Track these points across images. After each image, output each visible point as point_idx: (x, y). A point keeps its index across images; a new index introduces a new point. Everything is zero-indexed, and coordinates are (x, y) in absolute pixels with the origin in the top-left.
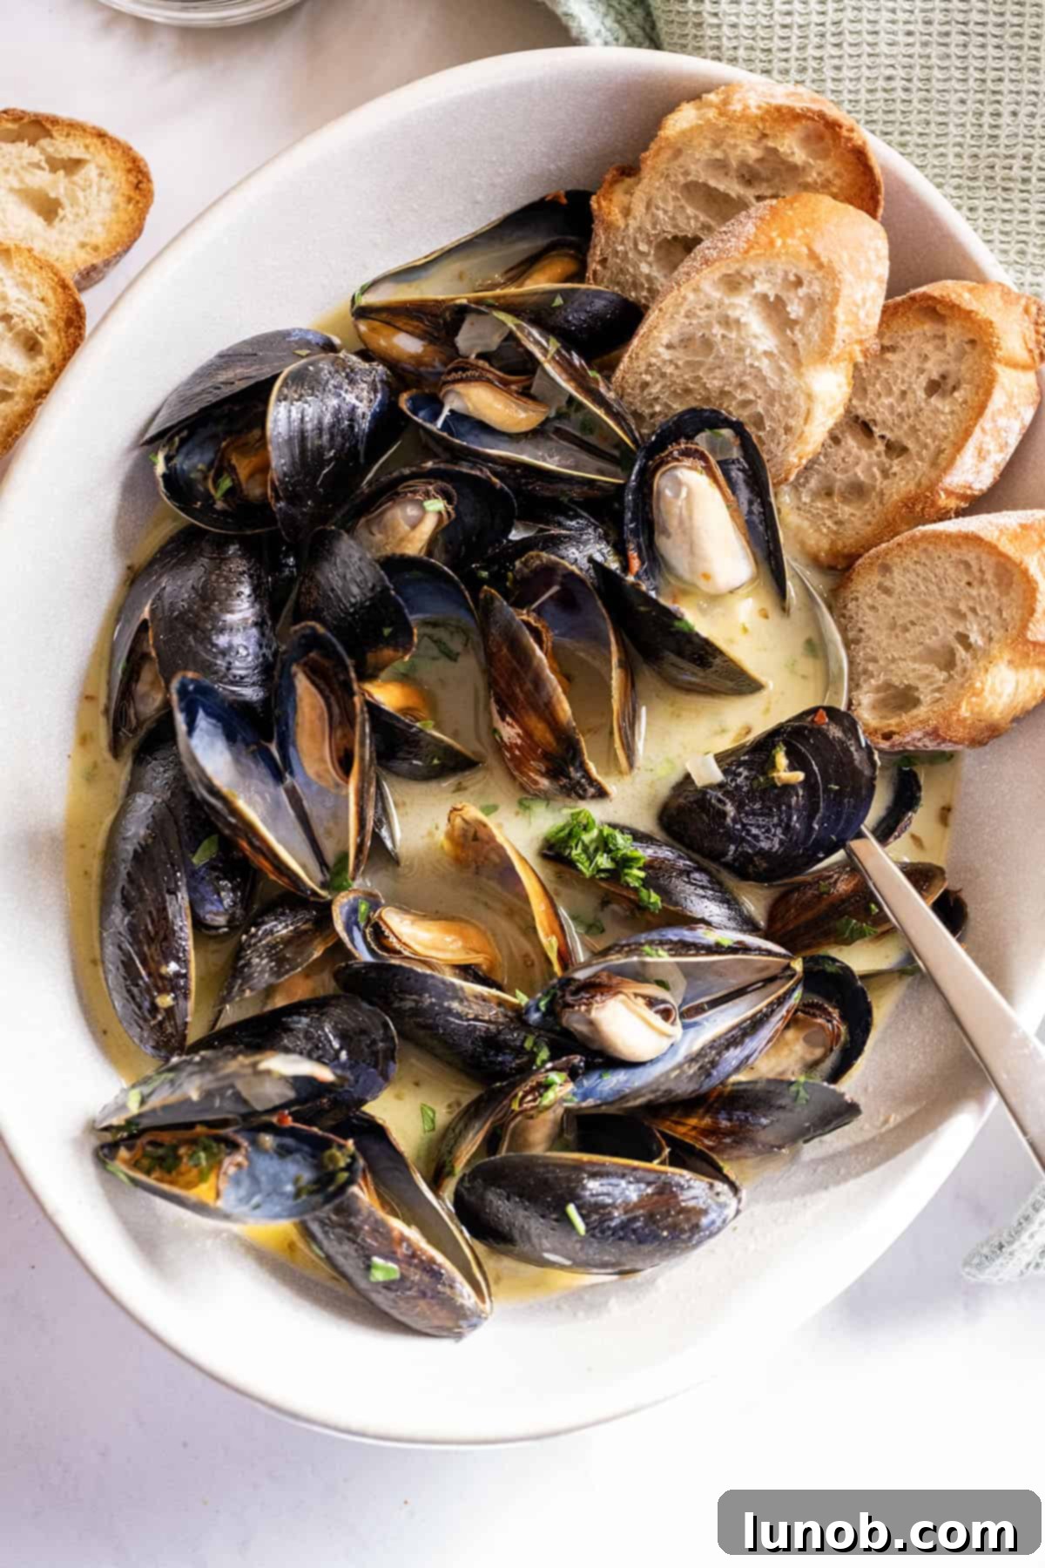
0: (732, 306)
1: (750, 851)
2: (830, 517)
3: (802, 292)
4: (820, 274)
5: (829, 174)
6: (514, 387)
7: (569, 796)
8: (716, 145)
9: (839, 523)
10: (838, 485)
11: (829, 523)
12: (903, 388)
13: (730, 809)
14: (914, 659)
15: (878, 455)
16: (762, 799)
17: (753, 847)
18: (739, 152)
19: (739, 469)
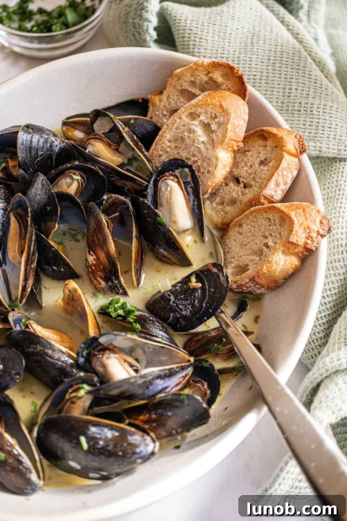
0: (192, 124)
1: (178, 316)
2: (223, 211)
3: (216, 120)
4: (223, 114)
5: (230, 86)
6: (113, 147)
7: (112, 292)
8: (192, 75)
9: (226, 213)
10: (226, 200)
11: (222, 213)
12: (251, 164)
13: (172, 298)
14: (248, 255)
15: (241, 188)
16: (184, 293)
17: (180, 314)
18: (199, 78)
19: (191, 187)
